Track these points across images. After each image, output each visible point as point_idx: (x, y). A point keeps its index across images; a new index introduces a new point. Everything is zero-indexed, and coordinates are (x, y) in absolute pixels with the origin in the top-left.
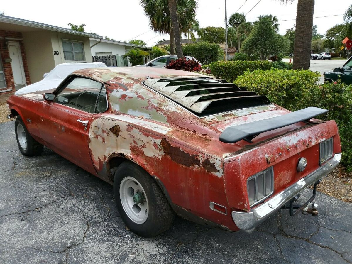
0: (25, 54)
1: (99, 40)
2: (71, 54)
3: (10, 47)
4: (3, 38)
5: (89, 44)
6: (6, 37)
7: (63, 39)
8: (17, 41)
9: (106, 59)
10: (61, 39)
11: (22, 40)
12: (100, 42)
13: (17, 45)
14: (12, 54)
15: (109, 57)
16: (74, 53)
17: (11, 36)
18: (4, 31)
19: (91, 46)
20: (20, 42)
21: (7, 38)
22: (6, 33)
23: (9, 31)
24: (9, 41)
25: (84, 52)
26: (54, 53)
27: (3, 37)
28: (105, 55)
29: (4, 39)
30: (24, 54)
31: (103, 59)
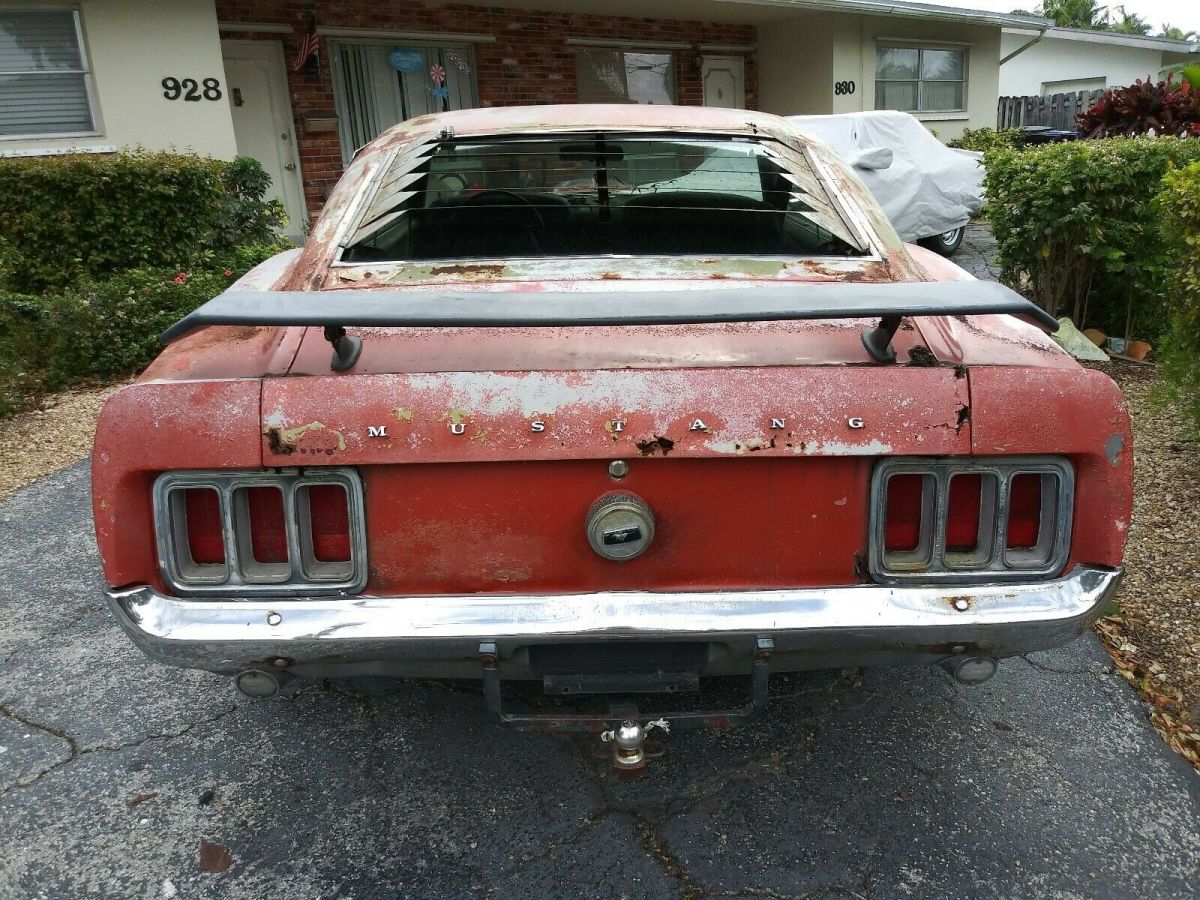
0: (756, 96)
1: (1038, 33)
2: (909, 89)
3: (712, 73)
4: (690, 46)
5: (997, 51)
6: (702, 42)
7: (879, 38)
8: (737, 54)
9: (1066, 104)
10: (874, 38)
11: (752, 48)
12: (1036, 40)
13: (737, 66)
14: (716, 94)
15: (1080, 99)
16: (921, 84)
17: (718, 39)
18: (698, 24)
19: (1002, 58)
20: (746, 55)
21: (704, 47)
22: (704, 30)
23: (715, 25)
24: (707, 57)
25: (967, 81)
26: (834, 89)
27: (691, 42)
28: (1065, 91)
29: (694, 49)
30: (751, 96)
31: (1054, 105)
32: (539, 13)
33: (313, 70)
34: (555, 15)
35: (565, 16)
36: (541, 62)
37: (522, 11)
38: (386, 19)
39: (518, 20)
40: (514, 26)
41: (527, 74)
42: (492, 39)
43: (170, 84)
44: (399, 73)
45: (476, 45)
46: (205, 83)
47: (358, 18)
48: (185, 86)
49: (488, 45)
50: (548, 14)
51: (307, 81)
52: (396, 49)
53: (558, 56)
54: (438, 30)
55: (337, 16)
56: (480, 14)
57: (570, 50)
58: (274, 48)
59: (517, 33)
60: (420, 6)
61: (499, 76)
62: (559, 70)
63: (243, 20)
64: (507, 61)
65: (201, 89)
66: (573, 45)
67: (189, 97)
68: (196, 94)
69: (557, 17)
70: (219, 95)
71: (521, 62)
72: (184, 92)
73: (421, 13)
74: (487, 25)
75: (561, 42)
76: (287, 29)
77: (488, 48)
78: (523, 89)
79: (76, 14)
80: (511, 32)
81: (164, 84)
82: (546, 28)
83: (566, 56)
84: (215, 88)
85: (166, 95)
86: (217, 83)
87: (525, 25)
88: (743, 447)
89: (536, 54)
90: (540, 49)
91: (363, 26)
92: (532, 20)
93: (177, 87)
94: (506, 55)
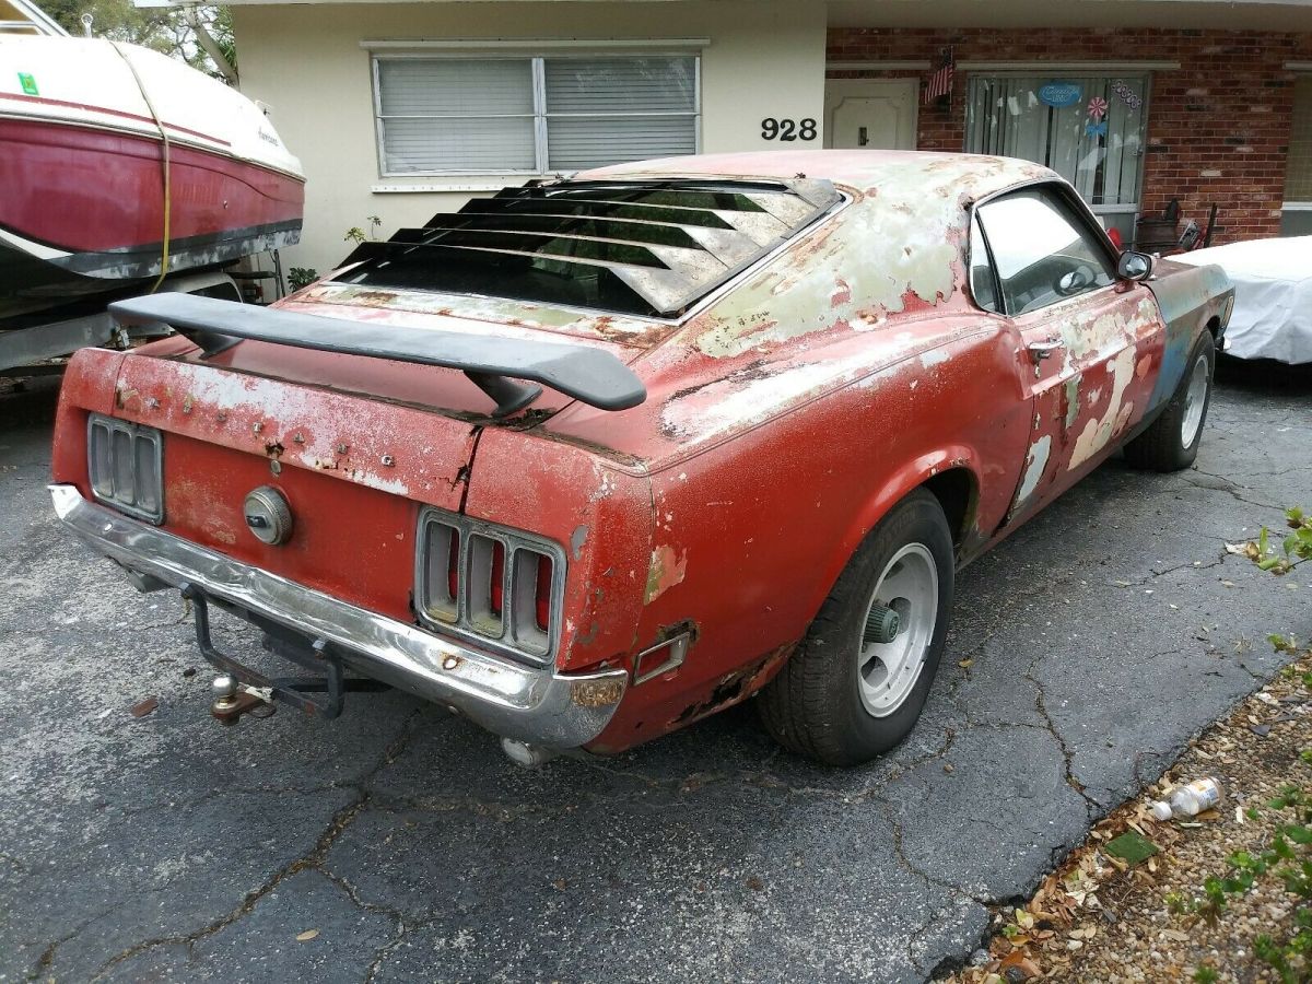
32: (1251, 33)
33: (943, 107)
34: (1273, 34)
35: (1288, 35)
36: (1242, 91)
37: (1226, 31)
38: (1042, 49)
39: (1218, 42)
40: (1211, 50)
41: (1219, 107)
42: (1178, 66)
43: (769, 124)
44: (1051, 109)
45: (1155, 73)
46: (802, 124)
47: (1008, 49)
48: (783, 126)
49: (1170, 74)
50: (1262, 34)
51: (937, 119)
52: (1053, 81)
53: (1269, 84)
54: (1106, 58)
55: (986, 49)
56: (1166, 38)
57: (1290, 77)
58: (908, 86)
59: (1216, 57)
60: (1089, 33)
61: (1179, 108)
62: (1267, 101)
63: (881, 58)
64: (1192, 92)
65: (798, 128)
66: (1293, 71)
67: (785, 138)
68: (792, 134)
69: (1276, 37)
70: (814, 134)
71: (1214, 92)
72: (781, 132)
73: (1089, 40)
74: (1173, 50)
75: (1278, 67)
76: (925, 65)
77: (1170, 77)
78: (1208, 124)
79: (698, 59)
80: (1206, 57)
81: (764, 125)
82: (1257, 51)
83: (1281, 84)
84: (811, 129)
85: (764, 135)
86: (814, 123)
87: (1226, 48)
88: (320, 464)
89: (1237, 83)
90: (1245, 76)
91: (1014, 58)
92: (1239, 42)
93: (775, 128)
94: (1193, 85)
